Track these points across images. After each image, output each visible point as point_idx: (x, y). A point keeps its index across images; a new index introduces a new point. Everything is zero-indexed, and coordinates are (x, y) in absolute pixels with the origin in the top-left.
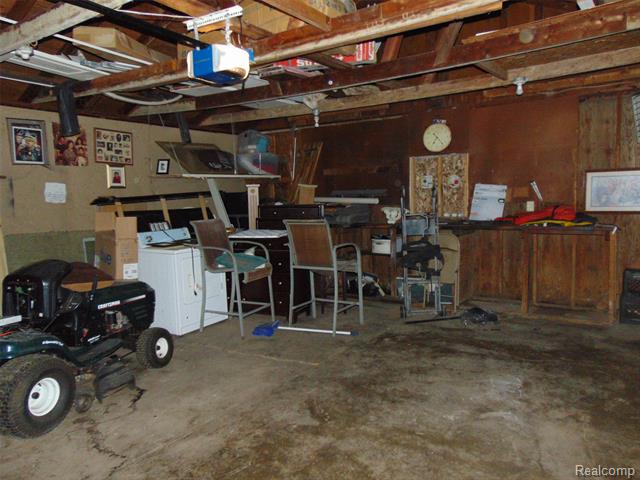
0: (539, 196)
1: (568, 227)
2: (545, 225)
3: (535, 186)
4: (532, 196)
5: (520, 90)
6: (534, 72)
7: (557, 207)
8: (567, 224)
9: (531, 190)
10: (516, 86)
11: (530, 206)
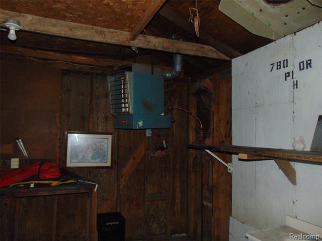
0: (25, 153)
1: (55, 186)
2: (32, 186)
3: (21, 144)
4: (17, 153)
5: (12, 36)
6: (31, 22)
7: (42, 163)
8: (55, 183)
9: (16, 147)
10: (8, 30)
11: (15, 163)
